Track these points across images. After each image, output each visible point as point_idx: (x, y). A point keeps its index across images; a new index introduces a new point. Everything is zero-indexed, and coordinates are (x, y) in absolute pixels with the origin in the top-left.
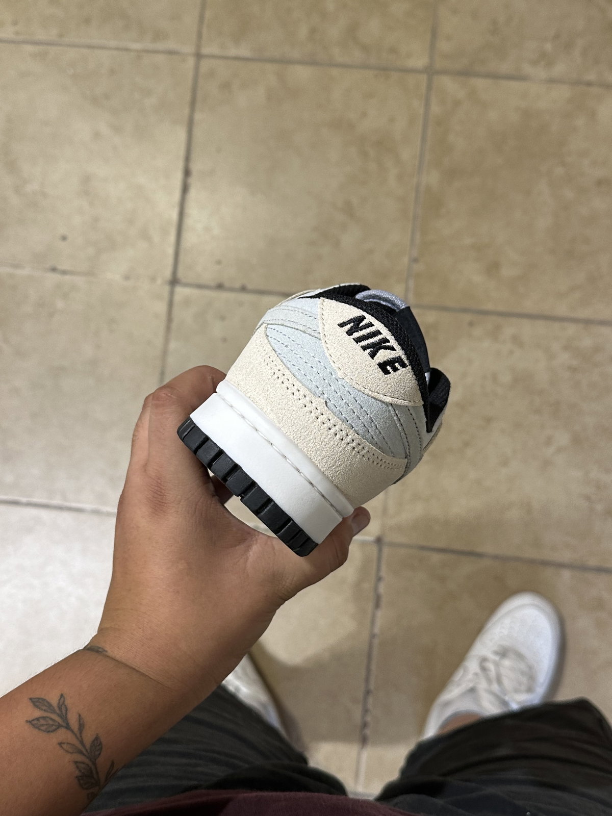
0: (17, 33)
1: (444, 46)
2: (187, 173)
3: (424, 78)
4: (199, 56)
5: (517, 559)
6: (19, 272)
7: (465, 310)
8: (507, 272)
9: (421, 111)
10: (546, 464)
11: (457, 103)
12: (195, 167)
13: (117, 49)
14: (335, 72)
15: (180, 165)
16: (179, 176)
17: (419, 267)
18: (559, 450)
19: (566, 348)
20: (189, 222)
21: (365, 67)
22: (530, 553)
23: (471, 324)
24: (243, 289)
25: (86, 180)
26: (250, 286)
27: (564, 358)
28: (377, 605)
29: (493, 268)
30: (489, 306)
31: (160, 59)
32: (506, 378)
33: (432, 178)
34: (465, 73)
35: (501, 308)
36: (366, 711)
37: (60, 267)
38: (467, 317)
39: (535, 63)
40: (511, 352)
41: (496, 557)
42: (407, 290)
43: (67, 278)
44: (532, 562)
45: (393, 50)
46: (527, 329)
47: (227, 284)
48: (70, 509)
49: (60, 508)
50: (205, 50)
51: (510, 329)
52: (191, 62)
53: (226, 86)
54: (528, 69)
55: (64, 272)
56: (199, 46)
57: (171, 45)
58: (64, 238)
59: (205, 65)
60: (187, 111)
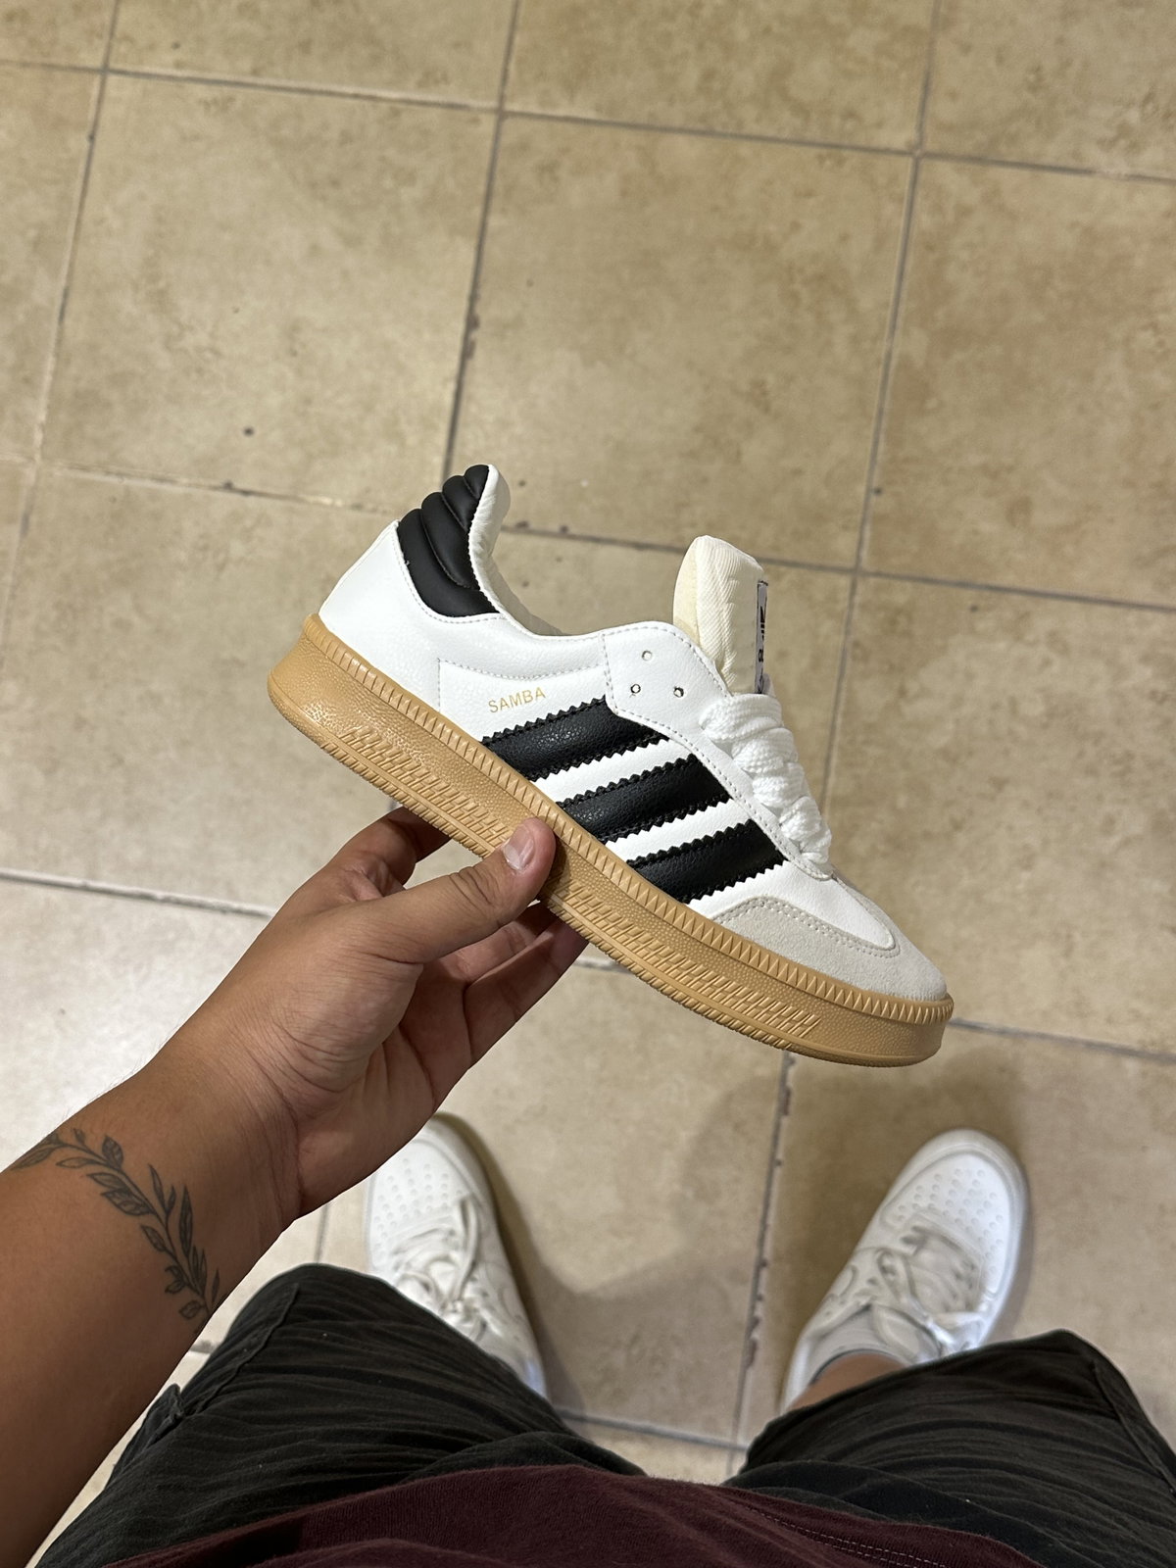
0: (178, 65)
1: (944, 110)
2: (472, 322)
3: (907, 163)
4: (501, 114)
5: (1043, 1036)
6: (166, 487)
7: (963, 585)
8: (1044, 517)
9: (901, 223)
10: (1103, 867)
11: (964, 212)
12: (484, 313)
13: (356, 96)
14: (745, 149)
15: (463, 305)
16: (460, 326)
17: (883, 504)
18: (1127, 842)
19: (1146, 659)
20: (469, 409)
21: (801, 142)
22: (1066, 1028)
23: (974, 609)
24: (564, 532)
25: (293, 329)
26: (573, 530)
27: (1143, 675)
28: (784, 1109)
29: (1018, 510)
30: (1008, 579)
31: (434, 114)
32: (1035, 709)
33: (914, 344)
34: (979, 160)
35: (1030, 583)
36: (757, 1298)
37: (239, 485)
38: (968, 597)
39: (1108, 145)
40: (1047, 663)
41: (1003, 1033)
42: (860, 543)
43: (251, 501)
44: (1070, 1043)
45: (850, 114)
46: (1076, 622)
47: (533, 525)
48: (239, 912)
49: (224, 911)
50: (512, 106)
51: (1044, 622)
52: (488, 124)
53: (548, 169)
54: (1094, 156)
55: (246, 493)
56: (502, 98)
57: (451, 94)
58: (249, 432)
59: (513, 131)
60: (477, 211)
